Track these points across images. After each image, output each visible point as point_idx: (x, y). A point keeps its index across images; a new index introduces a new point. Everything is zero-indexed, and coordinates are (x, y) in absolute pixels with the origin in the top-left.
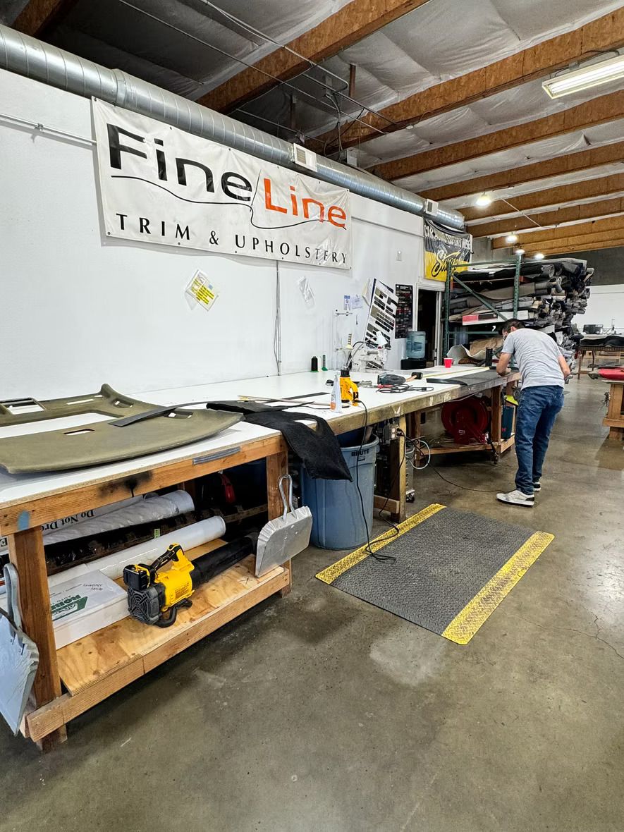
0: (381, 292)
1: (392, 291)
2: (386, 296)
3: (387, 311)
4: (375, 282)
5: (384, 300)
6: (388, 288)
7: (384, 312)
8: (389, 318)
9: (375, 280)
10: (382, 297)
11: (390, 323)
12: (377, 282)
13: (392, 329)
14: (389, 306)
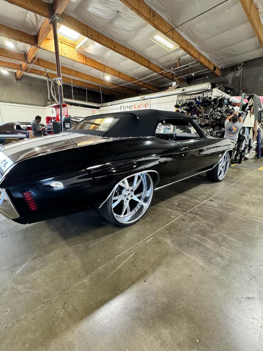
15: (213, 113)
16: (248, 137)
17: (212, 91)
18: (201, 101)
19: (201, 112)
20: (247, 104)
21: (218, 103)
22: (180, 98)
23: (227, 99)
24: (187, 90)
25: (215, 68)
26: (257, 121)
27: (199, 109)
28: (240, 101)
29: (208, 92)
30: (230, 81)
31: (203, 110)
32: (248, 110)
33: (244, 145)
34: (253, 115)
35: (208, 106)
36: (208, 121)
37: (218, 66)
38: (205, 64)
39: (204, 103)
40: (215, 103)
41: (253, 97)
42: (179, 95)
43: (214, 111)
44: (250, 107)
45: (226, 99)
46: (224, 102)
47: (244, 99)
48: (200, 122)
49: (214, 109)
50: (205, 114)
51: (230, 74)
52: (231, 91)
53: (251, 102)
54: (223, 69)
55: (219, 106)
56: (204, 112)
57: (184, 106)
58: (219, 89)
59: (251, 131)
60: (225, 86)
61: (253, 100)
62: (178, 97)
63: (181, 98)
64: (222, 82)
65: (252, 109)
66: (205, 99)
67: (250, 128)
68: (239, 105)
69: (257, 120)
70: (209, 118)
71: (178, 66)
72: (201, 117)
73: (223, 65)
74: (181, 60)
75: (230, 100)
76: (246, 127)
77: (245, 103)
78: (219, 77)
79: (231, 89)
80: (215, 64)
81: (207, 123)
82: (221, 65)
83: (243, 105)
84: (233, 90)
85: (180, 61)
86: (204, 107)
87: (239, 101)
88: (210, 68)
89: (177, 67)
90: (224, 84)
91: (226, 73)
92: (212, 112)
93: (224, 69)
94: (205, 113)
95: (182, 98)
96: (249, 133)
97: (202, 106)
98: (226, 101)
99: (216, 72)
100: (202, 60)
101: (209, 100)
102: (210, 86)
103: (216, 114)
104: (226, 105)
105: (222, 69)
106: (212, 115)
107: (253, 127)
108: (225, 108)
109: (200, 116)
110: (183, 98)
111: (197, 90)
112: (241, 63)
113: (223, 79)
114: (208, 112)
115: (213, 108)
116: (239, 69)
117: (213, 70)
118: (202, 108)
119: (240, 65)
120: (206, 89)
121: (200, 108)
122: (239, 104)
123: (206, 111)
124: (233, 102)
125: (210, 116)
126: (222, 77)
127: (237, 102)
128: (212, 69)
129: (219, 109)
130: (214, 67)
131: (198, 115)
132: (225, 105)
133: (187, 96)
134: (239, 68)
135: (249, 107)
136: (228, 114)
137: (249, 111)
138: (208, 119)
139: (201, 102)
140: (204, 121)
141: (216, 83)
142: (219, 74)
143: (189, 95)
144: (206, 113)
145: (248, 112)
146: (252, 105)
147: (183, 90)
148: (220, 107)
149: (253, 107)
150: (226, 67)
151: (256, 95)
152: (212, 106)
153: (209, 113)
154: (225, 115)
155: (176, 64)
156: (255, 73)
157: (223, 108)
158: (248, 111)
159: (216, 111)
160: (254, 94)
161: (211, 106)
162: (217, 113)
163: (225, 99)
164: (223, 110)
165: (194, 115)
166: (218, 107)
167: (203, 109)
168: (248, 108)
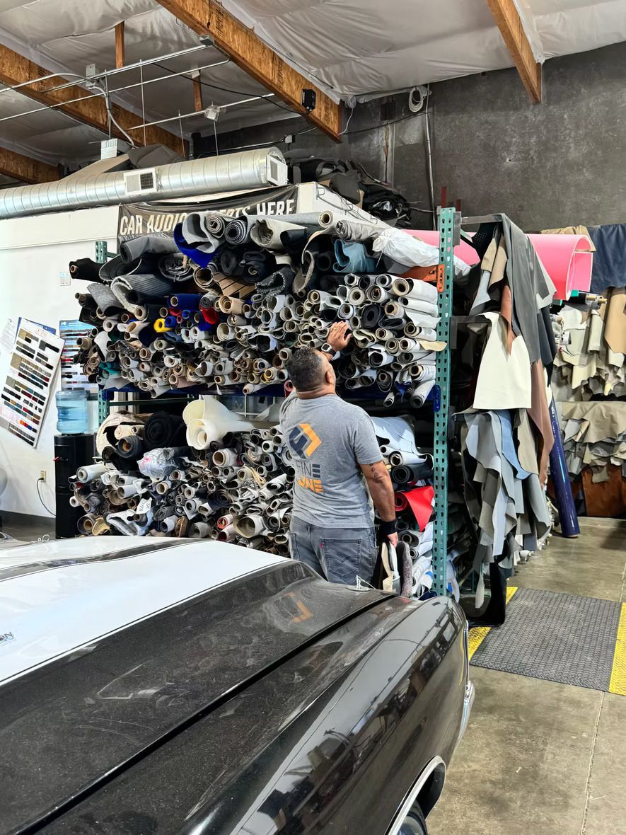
0: (28, 334)
1: (53, 331)
2: (37, 339)
3: (37, 359)
4: (19, 322)
5: (34, 345)
6: (44, 327)
7: (33, 361)
8: (41, 370)
9: (20, 319)
10: (29, 341)
11: (42, 377)
12: (22, 321)
13: (46, 385)
14: (41, 352)
15: (292, 325)
16: (515, 472)
17: (294, 194)
18: (215, 243)
19: (223, 317)
20: (476, 272)
21: (312, 266)
22: (135, 226)
23: (362, 242)
24: (165, 181)
25: (310, 96)
26: (539, 365)
27: (210, 295)
28: (437, 253)
29: (276, 200)
30: (387, 162)
31: (236, 305)
32: (489, 307)
33: (505, 517)
34: (520, 337)
35: (261, 277)
36: (273, 370)
37: (323, 89)
38: (256, 65)
39: (233, 261)
40: (298, 264)
41: (501, 231)
42: (125, 206)
43: (300, 311)
44: (497, 289)
45: (354, 237)
46: (346, 259)
47: (456, 243)
48: (233, 375)
49: (297, 299)
50: (251, 329)
51: (383, 131)
52: (397, 207)
53: (495, 262)
54: (349, 109)
55: (323, 283)
56: (242, 316)
57: (124, 273)
58: (333, 188)
59: (524, 431)
60: (368, 181)
61: (501, 249)
62: (125, 218)
63: (140, 224)
64: (352, 163)
65: (508, 304)
66: (233, 233)
67: (513, 415)
68: (433, 277)
69: (540, 360)
70: (276, 350)
71: (119, 61)
72: (230, 346)
73: (345, 88)
74: (133, 32)
75: (377, 248)
76: (495, 411)
77: (464, 267)
78: (337, 140)
79: (396, 199)
80: (309, 78)
81: (272, 383)
82: (337, 89)
83: (455, 277)
84: (406, 205)
85: (128, 38)
86: (239, 286)
87: (430, 254)
88: (286, 88)
89: (115, 68)
90: (361, 172)
91: (366, 125)
92: (289, 315)
93: (352, 105)
94: (249, 322)
95: (144, 225)
96: (517, 443)
97: (228, 277)
98: (355, 253)
99: (318, 112)
100: (237, 43)
101: (256, 241)
102: (283, 169)
103: (311, 329)
104: (357, 273)
105: (343, 108)
106: (292, 337)
107: (529, 406)
108: (357, 296)
109: (221, 336)
110: (150, 227)
111: (215, 185)
112: (420, 86)
113: (354, 150)
114: (267, 317)
115: (288, 291)
116: (415, 114)
117: (305, 105)
118: (228, 287)
119: (417, 94)
120: (264, 182)
121: (215, 287)
122: (434, 270)
123: (253, 312)
124: (396, 256)
125: (282, 344)
126: (350, 143)
127: (418, 262)
128: (299, 97)
129: (322, 302)
130: (304, 90)
131: (212, 335)
132: (351, 280)
133: (171, 216)
134: (416, 109)
135: (490, 290)
136: (382, 334)
137: (492, 316)
138: (272, 358)
139: (211, 250)
140: (252, 371)
141: (319, 161)
142: (334, 126)
143: (181, 212)
144: (256, 323)
145: (489, 322)
146: (505, 281)
147: (146, 181)
148: (330, 288)
149: (508, 292)
150: (362, 101)
151: (513, 224)
152: (278, 281)
153: (273, 323)
154: (364, 341)
155: (110, 51)
156: (481, 135)
157: (344, 294)
158: (488, 315)
159: (308, 315)
160: (503, 215)
161: (271, 280)
162: (312, 324)
163: (348, 239)
164: (347, 310)
165: (187, 334)
166: (316, 284)
167: (235, 295)
168: (482, 297)
